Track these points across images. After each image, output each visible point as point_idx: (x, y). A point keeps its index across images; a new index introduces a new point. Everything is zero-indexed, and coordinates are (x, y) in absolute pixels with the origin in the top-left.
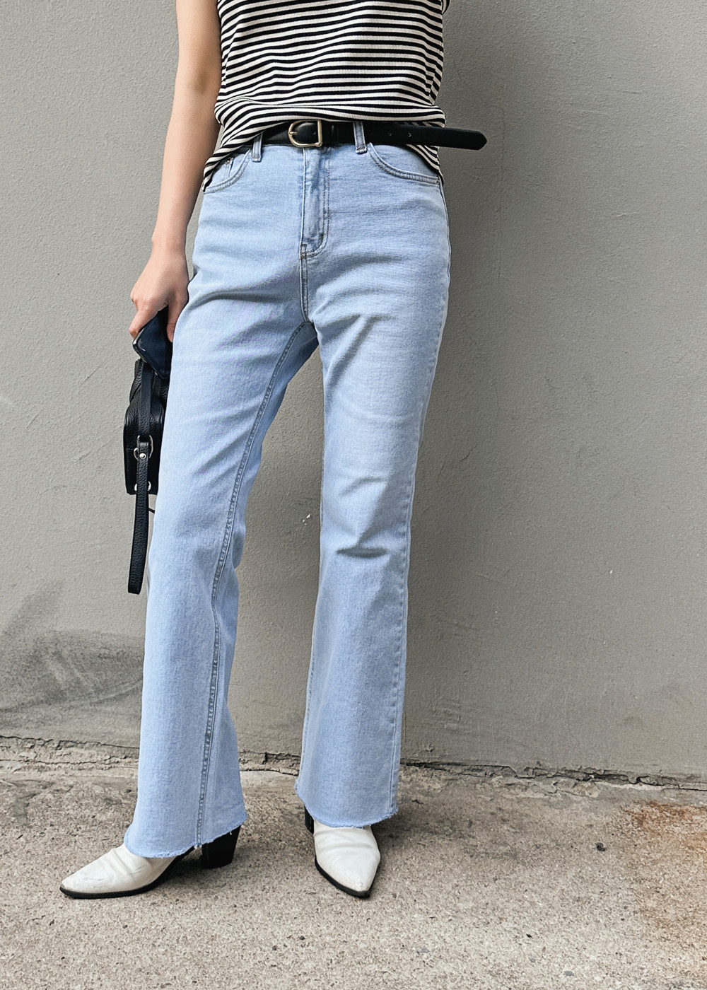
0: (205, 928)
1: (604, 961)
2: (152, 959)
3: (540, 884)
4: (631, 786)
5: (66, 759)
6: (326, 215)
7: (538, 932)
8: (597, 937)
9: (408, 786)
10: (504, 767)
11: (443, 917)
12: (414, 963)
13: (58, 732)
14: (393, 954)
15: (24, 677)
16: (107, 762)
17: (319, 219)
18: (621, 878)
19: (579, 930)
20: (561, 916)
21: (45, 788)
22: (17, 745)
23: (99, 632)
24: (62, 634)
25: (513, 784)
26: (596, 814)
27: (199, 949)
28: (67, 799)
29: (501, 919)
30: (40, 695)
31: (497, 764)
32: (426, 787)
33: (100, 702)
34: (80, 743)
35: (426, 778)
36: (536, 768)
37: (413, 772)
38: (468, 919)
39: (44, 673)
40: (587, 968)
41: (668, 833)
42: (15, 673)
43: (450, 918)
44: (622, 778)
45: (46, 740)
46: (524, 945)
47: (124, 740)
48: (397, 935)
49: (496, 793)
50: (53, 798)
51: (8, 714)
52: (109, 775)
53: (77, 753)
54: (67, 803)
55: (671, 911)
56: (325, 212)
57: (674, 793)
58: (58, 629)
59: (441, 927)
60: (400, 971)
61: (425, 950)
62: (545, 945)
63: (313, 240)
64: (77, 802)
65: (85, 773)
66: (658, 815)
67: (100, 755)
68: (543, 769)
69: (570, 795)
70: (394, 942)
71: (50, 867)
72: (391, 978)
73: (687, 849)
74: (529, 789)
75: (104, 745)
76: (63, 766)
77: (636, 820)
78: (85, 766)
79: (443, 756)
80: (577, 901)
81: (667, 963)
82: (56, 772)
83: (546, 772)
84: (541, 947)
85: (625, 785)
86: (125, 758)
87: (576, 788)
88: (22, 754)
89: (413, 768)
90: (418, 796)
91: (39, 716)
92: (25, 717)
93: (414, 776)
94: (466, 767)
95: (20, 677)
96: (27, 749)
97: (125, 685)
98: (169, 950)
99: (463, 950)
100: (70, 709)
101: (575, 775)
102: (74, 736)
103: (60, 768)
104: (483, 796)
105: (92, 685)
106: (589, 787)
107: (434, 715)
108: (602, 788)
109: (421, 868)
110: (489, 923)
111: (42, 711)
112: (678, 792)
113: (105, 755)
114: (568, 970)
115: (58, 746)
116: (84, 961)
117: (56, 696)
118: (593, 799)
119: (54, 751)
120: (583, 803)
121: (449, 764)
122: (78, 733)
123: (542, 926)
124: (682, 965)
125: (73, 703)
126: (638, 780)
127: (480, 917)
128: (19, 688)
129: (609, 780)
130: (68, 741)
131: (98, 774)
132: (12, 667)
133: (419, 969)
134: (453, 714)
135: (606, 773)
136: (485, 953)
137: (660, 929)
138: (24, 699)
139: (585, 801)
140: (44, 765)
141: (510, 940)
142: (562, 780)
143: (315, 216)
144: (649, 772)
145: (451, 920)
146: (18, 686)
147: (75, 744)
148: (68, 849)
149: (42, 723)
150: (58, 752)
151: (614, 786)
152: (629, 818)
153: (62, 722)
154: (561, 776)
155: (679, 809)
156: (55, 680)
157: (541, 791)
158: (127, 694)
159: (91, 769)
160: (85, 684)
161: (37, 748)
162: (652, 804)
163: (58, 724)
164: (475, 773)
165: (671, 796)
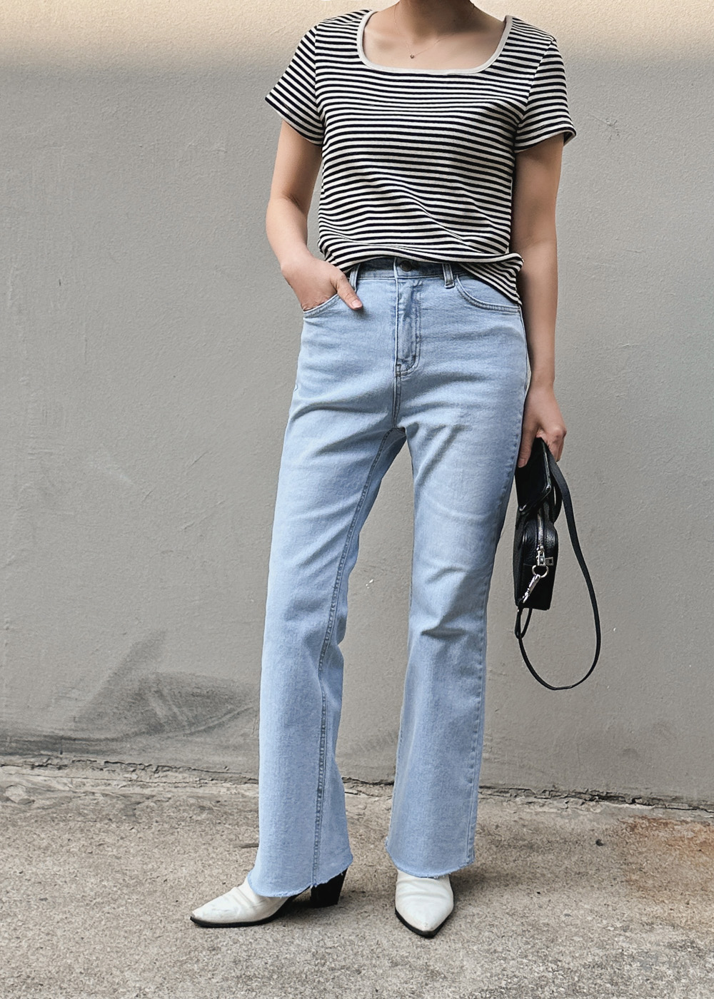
4: (627, 805)
5: (164, 780)
6: (418, 340)
10: (526, 790)
13: (157, 758)
15: (128, 711)
16: (198, 782)
17: (412, 343)
21: (148, 799)
22: (122, 769)
23: (194, 675)
24: (164, 675)
25: (532, 802)
26: (597, 823)
30: (143, 727)
31: (520, 787)
33: (192, 734)
34: (175, 768)
36: (552, 791)
39: (147, 709)
40: (582, 912)
41: (654, 836)
42: (122, 708)
44: (619, 799)
45: (147, 765)
47: (211, 765)
49: (518, 808)
51: (114, 743)
52: (201, 791)
53: (173, 775)
56: (417, 337)
57: (661, 811)
58: (160, 671)
63: (406, 361)
64: (176, 808)
65: (179, 790)
66: (647, 825)
67: (192, 778)
68: (557, 792)
69: (579, 811)
74: (545, 806)
75: (195, 770)
76: (162, 784)
77: (628, 828)
78: (179, 785)
82: (156, 789)
83: (560, 794)
85: (622, 806)
86: (212, 780)
87: (583, 806)
88: (126, 776)
91: (141, 745)
92: (129, 746)
94: (495, 790)
95: (126, 712)
96: (130, 773)
97: (213, 719)
101: (582, 796)
102: (170, 761)
103: (158, 786)
104: (508, 810)
105: (186, 719)
106: (593, 806)
108: (604, 807)
111: (143, 741)
112: (664, 810)
113: (196, 778)
115: (157, 770)
117: (156, 728)
118: (596, 813)
119: (153, 773)
120: (588, 816)
122: (173, 759)
124: (654, 913)
125: (170, 735)
126: (633, 802)
128: (125, 721)
129: (610, 800)
130: (165, 767)
131: (191, 791)
132: (119, 703)
135: (609, 795)
138: (129, 731)
139: (590, 815)
140: (145, 783)
142: (572, 799)
143: (408, 340)
144: (642, 794)
146: (123, 719)
147: (171, 768)
149: (144, 750)
150: (156, 775)
151: (614, 805)
152: (624, 826)
153: (161, 750)
154: (572, 797)
155: (664, 821)
156: (155, 714)
157: (556, 807)
158: (214, 727)
159: (185, 787)
160: (180, 718)
161: (138, 772)
162: (643, 818)
163: (157, 751)
164: (502, 794)
165: (659, 813)
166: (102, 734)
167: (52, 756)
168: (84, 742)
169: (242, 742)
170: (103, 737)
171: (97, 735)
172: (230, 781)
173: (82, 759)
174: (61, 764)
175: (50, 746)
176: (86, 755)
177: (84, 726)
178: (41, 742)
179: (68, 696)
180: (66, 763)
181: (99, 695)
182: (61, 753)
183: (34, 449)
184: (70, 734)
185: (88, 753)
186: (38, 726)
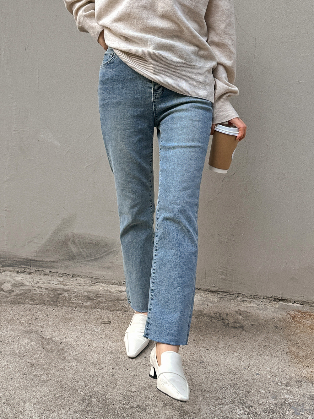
0: (119, 348)
1: (272, 370)
2: (97, 359)
3: (251, 339)
4: (291, 304)
5: (75, 281)
7: (248, 358)
8: (271, 361)
9: (205, 299)
10: (242, 294)
11: (212, 350)
12: (198, 366)
13: (72, 271)
14: (191, 362)
15: (60, 249)
16: (90, 284)
18: (283, 339)
19: (264, 358)
20: (258, 352)
21: (65, 292)
22: (57, 275)
23: (89, 234)
24: (76, 234)
25: (246, 301)
26: (277, 314)
27: (116, 356)
28: (73, 296)
29: (234, 352)
30: (67, 257)
31: (240, 293)
32: (212, 300)
33: (88, 261)
34: (81, 276)
35: (212, 296)
36: (255, 295)
37: (207, 294)
38: (221, 351)
39: (68, 249)
40: (265, 372)
41: (304, 323)
42: (57, 248)
43: (214, 350)
44: (288, 301)
45: (68, 274)
46: (242, 362)
47: (97, 276)
48: (193, 355)
49: (239, 304)
50: (68, 296)
51: (54, 263)
52: (90, 288)
53: (79, 280)
54: (73, 298)
55: (301, 353)
57: (308, 308)
58: (74, 232)
59: (210, 353)
60: (192, 369)
61: (203, 362)
62: (250, 363)
64: (77, 298)
65: (81, 287)
66: (301, 316)
67: (88, 281)
68: (258, 296)
69: (268, 306)
70: (191, 358)
71: (63, 322)
72: (188, 372)
73: (310, 329)
74: (252, 303)
75: (89, 277)
76: (73, 284)
77: (292, 317)
78: (82, 285)
79: (219, 289)
80: (265, 347)
81: (297, 373)
82: (71, 286)
84: (248, 363)
85: (289, 304)
86: (97, 282)
87: (270, 304)
88: (58, 279)
89: (207, 292)
90: (208, 303)
91: (66, 265)
92: (60, 265)
93: (207, 295)
94: (228, 293)
95: (59, 250)
96: (60, 277)
97: (98, 255)
98: (105, 356)
99: (218, 363)
100: (77, 263)
101: (270, 299)
102: (78, 273)
104: (233, 305)
105: (86, 254)
106: (275, 304)
107: (217, 273)
108: (280, 304)
109: (206, 330)
110: (229, 353)
111: (67, 263)
113: (90, 281)
114: (258, 373)
115: (72, 276)
116: (72, 358)
117: (72, 258)
118: (276, 308)
119: (71, 278)
120: (272, 309)
121: (221, 292)
122: (80, 272)
123: (250, 355)
124: (303, 374)
125: (78, 261)
126: (295, 302)
127: (226, 350)
128: (58, 254)
129: (283, 301)
130: (76, 275)
131: (86, 288)
132: (56, 245)
133: (200, 369)
134: (224, 273)
135: (283, 299)
136: (226, 364)
137: (296, 359)
138: (60, 258)
139: (273, 308)
140: (66, 283)
141: (236, 360)
142: (265, 300)
144: (299, 299)
145: (214, 351)
146: (58, 253)
147: (79, 276)
148: (71, 316)
149: (67, 267)
151: (285, 304)
152: (289, 316)
153: (74, 267)
154: (265, 299)
155: (309, 314)
156: (72, 251)
157: (256, 304)
158: (98, 258)
159: (84, 286)
160: (83, 253)
161: (64, 277)
162: (299, 311)
163: (73, 268)
164: (231, 295)
165: (306, 309)
166: (48, 259)
167: (26, 268)
168: (40, 262)
169: (111, 265)
170: (49, 260)
171: (46, 259)
172: (105, 283)
173: (39, 269)
174: (30, 271)
175: (26, 263)
176: (42, 268)
177: (40, 255)
178: (21, 261)
179: (33, 241)
180: (32, 271)
181: (47, 241)
182: (30, 267)
183: (16, 128)
184: (34, 258)
185: (42, 267)
186: (20, 254)
